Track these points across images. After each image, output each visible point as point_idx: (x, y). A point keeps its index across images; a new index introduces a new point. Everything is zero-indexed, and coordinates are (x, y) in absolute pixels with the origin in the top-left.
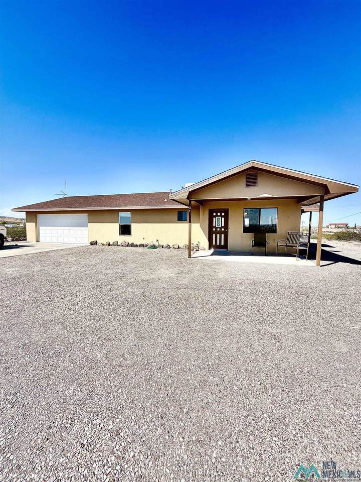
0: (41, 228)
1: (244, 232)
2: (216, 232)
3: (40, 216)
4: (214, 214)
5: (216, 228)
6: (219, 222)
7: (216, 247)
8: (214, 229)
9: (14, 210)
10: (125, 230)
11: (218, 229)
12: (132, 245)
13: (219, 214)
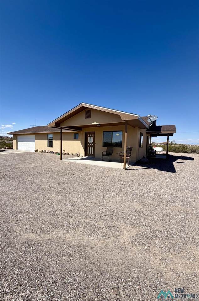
0: (18, 142)
1: (103, 146)
2: (89, 146)
3: (18, 137)
4: (89, 135)
5: (89, 144)
6: (90, 140)
7: (89, 155)
8: (88, 144)
9: (8, 134)
10: (50, 144)
11: (90, 144)
12: (52, 152)
13: (91, 135)
